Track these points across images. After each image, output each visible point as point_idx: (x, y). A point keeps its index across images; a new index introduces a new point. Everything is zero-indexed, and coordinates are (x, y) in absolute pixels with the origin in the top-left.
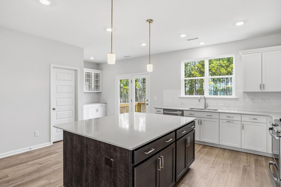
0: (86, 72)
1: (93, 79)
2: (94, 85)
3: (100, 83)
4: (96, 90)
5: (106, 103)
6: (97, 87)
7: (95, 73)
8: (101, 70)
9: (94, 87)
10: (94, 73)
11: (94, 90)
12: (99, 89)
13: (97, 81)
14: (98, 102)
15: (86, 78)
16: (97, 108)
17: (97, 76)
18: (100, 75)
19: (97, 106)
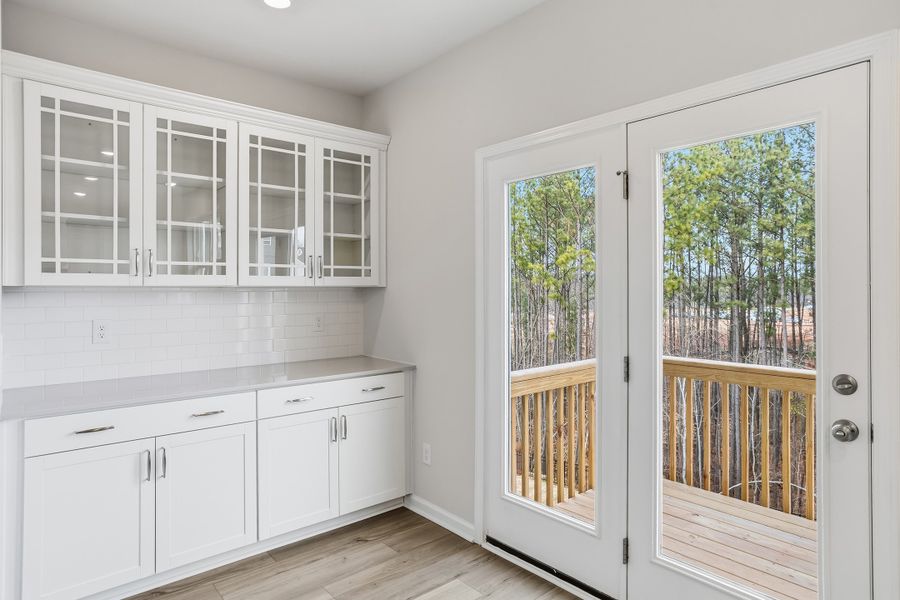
0: (253, 139)
1: (315, 190)
2: (327, 240)
3: (374, 225)
4: (338, 273)
5: (414, 368)
6: (348, 250)
7: (334, 146)
8: (381, 129)
9: (320, 251)
10: (327, 152)
11: (327, 273)
12: (363, 267)
13: (349, 212)
14: (361, 360)
15: (253, 178)
16: (334, 413)
17: (348, 172)
18: (373, 165)
19: (344, 392)
